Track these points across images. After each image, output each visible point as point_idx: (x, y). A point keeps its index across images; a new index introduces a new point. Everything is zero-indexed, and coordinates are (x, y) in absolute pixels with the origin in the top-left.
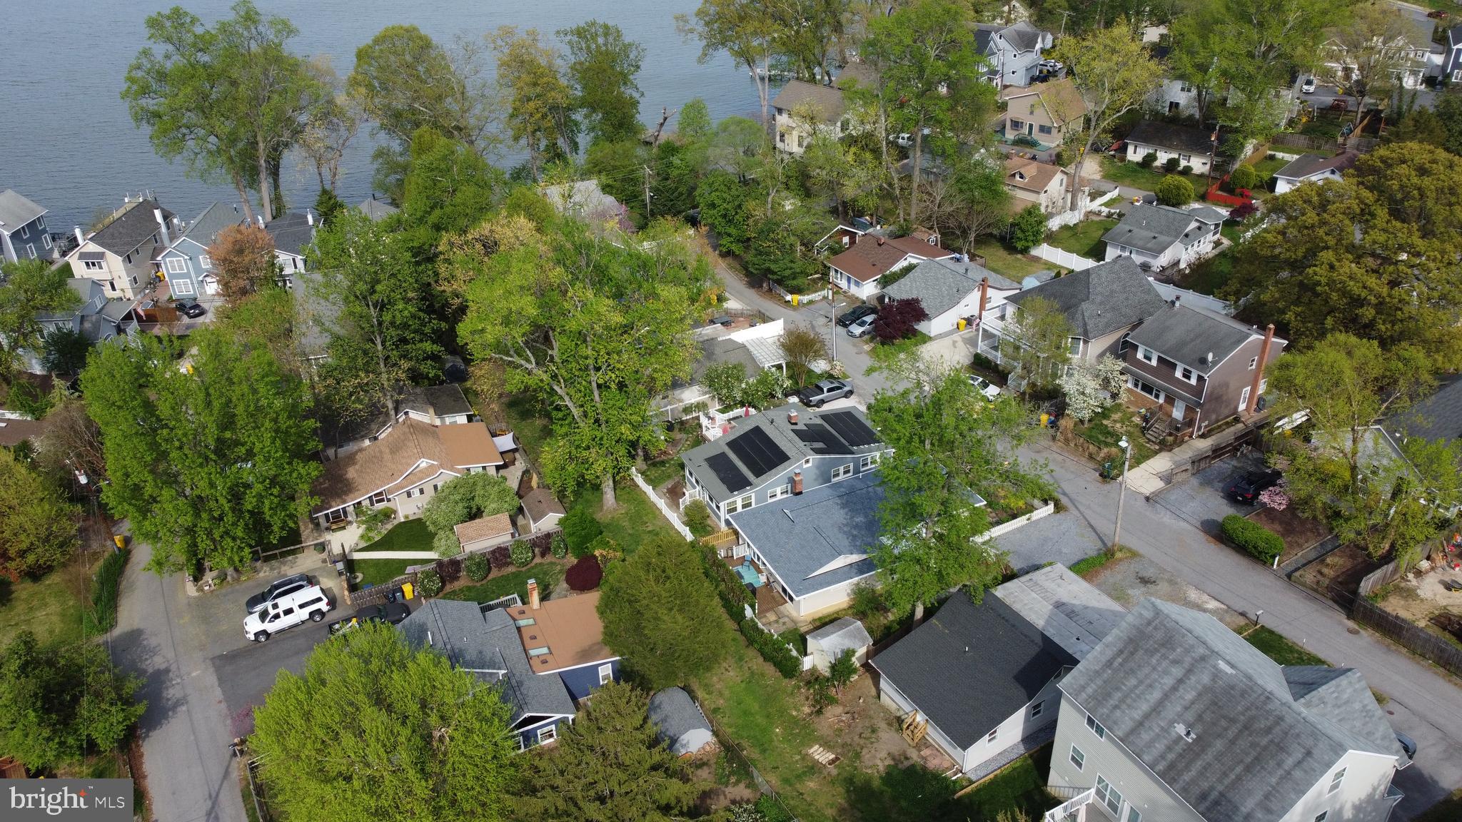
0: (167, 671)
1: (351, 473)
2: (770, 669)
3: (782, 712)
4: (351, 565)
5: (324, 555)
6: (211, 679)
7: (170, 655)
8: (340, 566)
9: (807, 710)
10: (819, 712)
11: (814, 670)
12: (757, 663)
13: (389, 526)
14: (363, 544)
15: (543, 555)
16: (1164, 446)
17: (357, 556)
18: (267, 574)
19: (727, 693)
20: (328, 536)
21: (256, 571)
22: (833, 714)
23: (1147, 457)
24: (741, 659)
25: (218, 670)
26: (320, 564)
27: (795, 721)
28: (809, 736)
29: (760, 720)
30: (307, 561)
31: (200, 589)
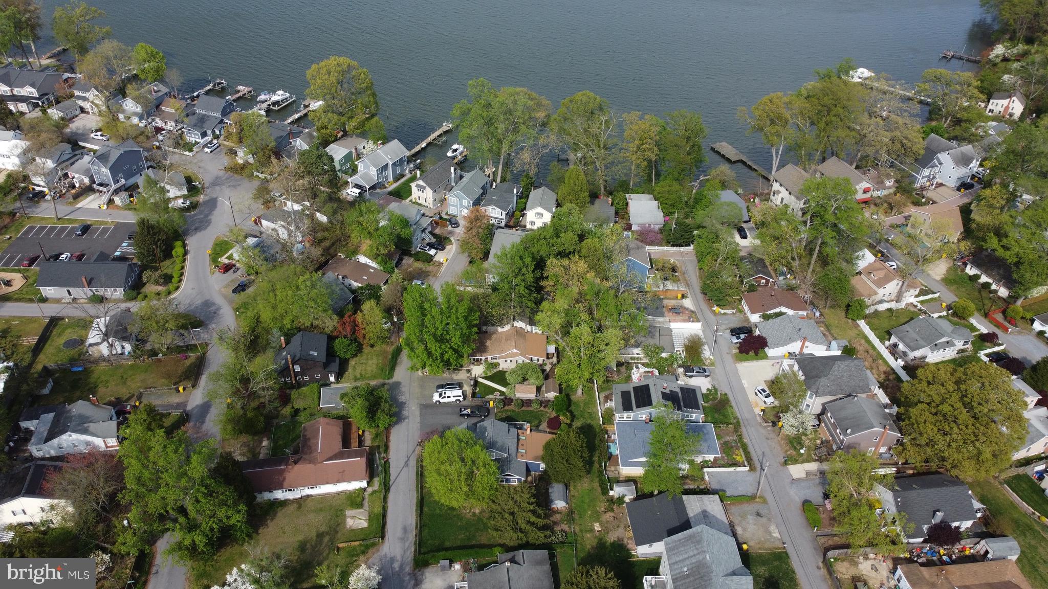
0: (405, 403)
1: (488, 343)
2: (599, 489)
3: (594, 506)
4: (476, 383)
5: (468, 375)
6: (417, 413)
7: (407, 397)
8: (472, 382)
9: (603, 509)
10: (605, 512)
11: (613, 496)
12: (596, 485)
13: (495, 371)
14: (483, 375)
15: (545, 407)
16: (820, 460)
17: (480, 380)
18: (446, 376)
19: (580, 492)
20: (472, 367)
21: (444, 372)
22: (610, 515)
23: (809, 461)
24: (592, 481)
25: (420, 409)
26: (465, 378)
27: (597, 512)
28: (597, 519)
29: (586, 506)
30: (461, 376)
31: (423, 373)
